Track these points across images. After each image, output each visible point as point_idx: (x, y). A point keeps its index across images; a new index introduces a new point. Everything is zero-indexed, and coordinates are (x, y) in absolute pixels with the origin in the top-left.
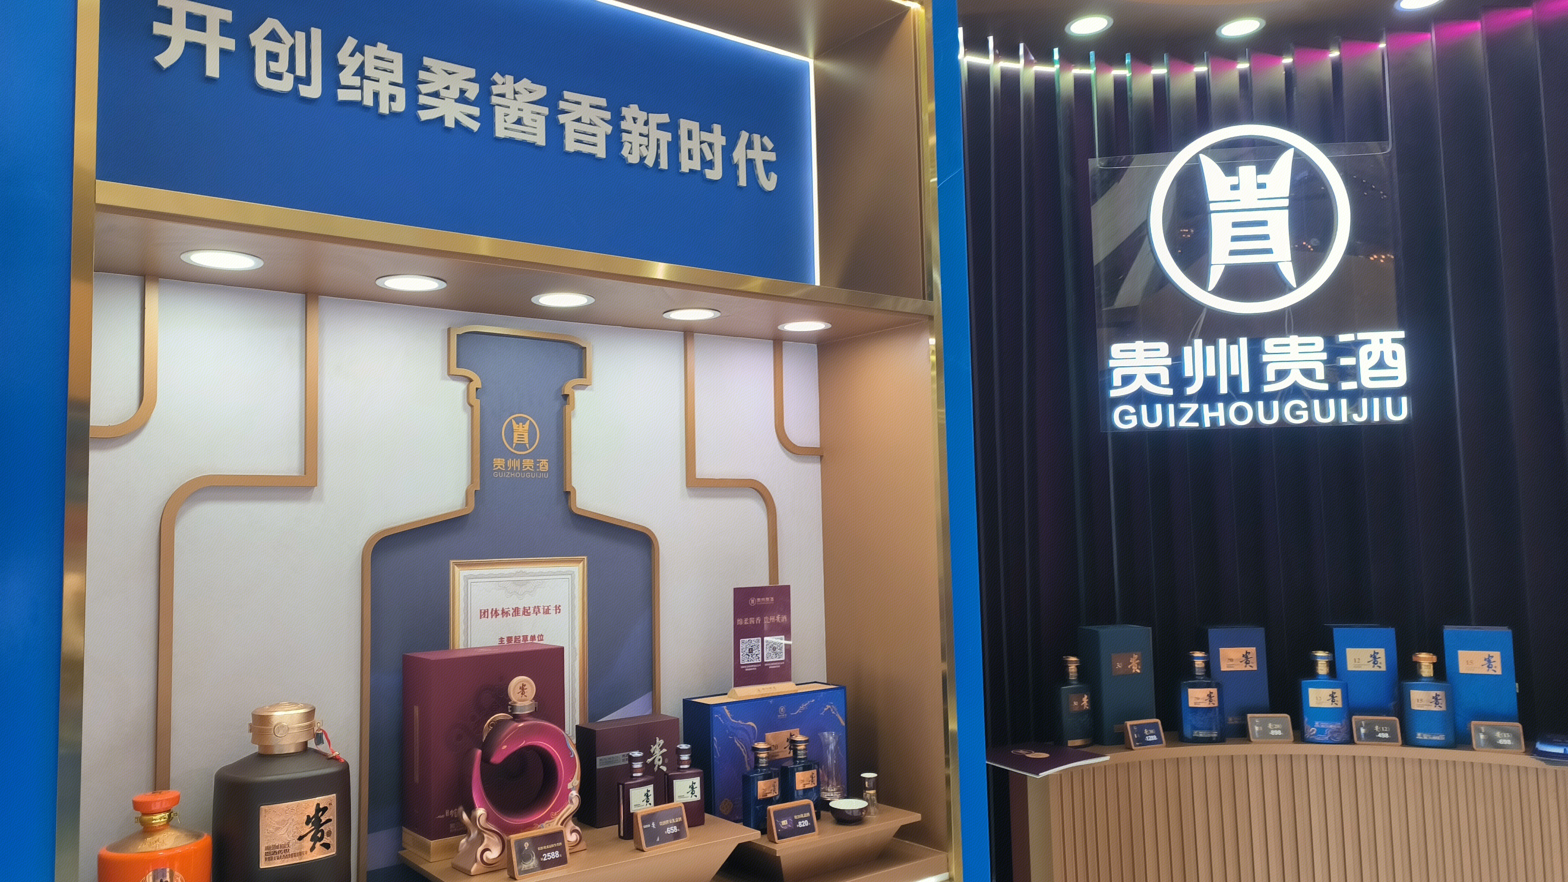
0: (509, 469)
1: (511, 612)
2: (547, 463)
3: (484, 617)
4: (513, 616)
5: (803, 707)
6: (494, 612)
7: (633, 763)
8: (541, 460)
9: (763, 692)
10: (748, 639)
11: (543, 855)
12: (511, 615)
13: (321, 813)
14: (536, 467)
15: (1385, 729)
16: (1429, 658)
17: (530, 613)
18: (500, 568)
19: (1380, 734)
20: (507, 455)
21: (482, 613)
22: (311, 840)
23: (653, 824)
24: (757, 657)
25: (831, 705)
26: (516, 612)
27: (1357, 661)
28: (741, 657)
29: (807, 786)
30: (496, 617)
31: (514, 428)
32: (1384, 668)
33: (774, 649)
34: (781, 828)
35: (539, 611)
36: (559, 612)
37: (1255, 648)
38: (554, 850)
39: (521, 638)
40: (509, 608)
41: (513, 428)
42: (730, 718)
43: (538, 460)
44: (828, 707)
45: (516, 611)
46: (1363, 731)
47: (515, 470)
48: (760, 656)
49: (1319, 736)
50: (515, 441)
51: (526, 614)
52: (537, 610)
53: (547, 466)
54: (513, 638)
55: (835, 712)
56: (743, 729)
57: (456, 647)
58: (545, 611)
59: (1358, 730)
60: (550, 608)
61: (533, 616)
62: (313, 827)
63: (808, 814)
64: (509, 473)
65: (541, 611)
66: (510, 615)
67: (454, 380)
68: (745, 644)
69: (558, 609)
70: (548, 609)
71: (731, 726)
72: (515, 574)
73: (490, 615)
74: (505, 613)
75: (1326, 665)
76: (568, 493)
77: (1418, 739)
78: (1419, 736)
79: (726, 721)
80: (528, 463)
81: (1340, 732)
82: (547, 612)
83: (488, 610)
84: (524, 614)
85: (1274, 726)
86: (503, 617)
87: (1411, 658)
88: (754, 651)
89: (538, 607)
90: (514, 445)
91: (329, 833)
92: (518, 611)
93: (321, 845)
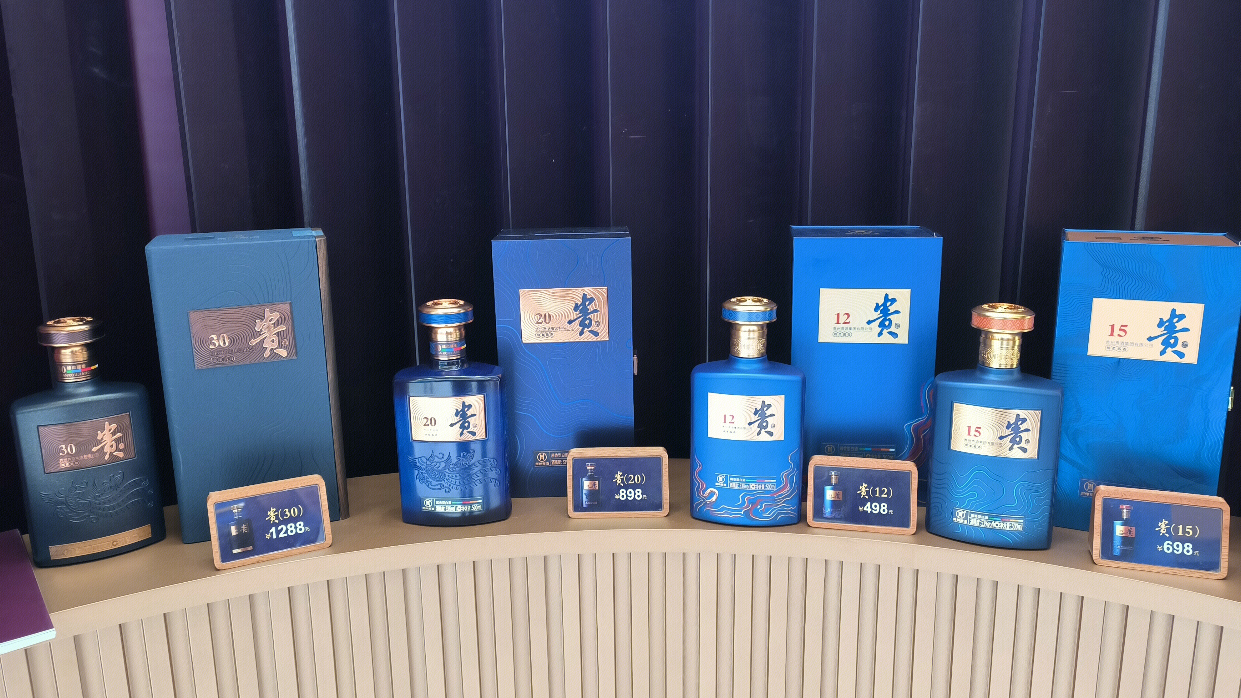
15: (881, 492)
16: (1013, 321)
19: (869, 504)
27: (843, 318)
32: (903, 338)
37: (605, 289)
46: (829, 494)
49: (724, 509)
59: (819, 495)
75: (756, 334)
77: (957, 524)
78: (959, 516)
81: (774, 500)
85: (628, 479)
87: (969, 318)
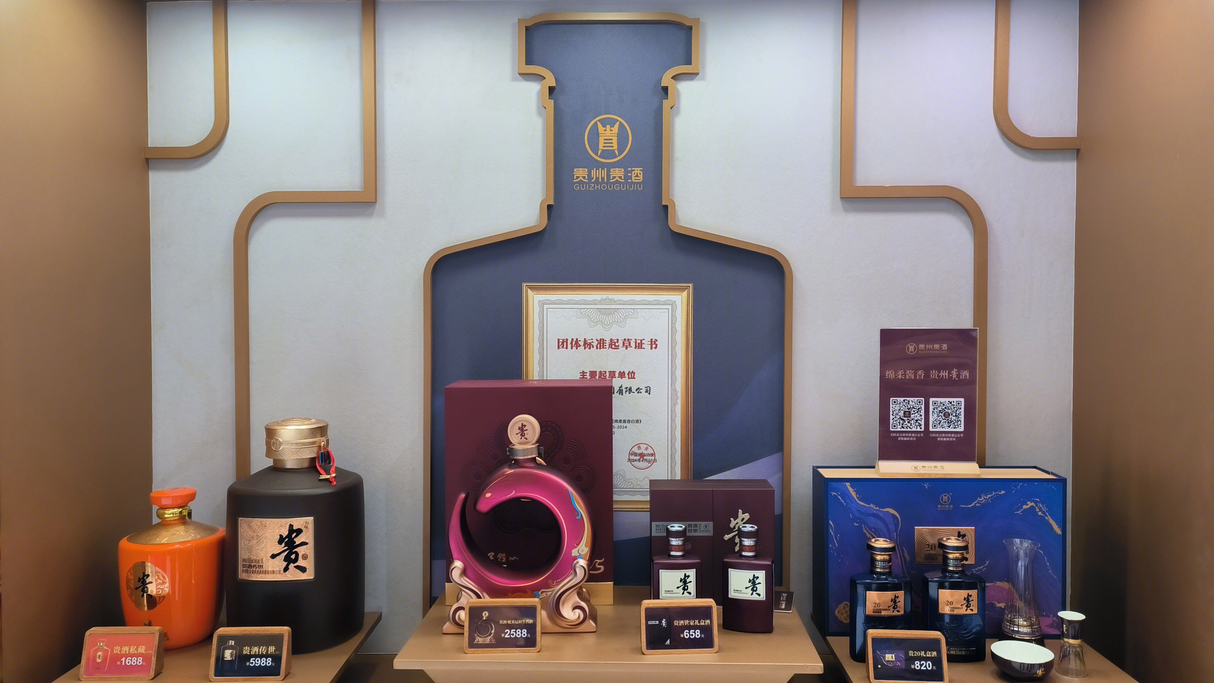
0: (593, 181)
1: (595, 343)
2: (641, 172)
3: (563, 347)
4: (597, 348)
5: (982, 499)
6: (574, 343)
7: (670, 539)
8: (633, 169)
9: (922, 471)
10: (902, 399)
11: (506, 631)
12: (595, 347)
13: (294, 534)
14: (627, 177)
17: (618, 346)
18: (580, 293)
20: (591, 164)
21: (560, 343)
22: (285, 560)
23: (664, 622)
24: (917, 424)
25: (1036, 502)
26: (602, 345)
28: (891, 421)
29: (956, 612)
30: (577, 349)
31: (600, 133)
33: (947, 415)
34: (883, 665)
35: (630, 345)
36: (656, 348)
38: (521, 626)
39: (608, 374)
40: (592, 339)
41: (598, 132)
42: (856, 498)
43: (629, 169)
44: (1030, 504)
45: (601, 343)
47: (600, 181)
48: (923, 423)
50: (601, 147)
51: (613, 346)
52: (627, 343)
53: (641, 176)
54: (598, 373)
55: (1043, 512)
56: (875, 516)
57: (530, 378)
58: (637, 345)
60: (643, 342)
61: (622, 349)
62: (286, 548)
63: (934, 654)
64: (593, 185)
65: (633, 344)
66: (593, 347)
67: (526, 80)
68: (897, 405)
69: (654, 343)
70: (641, 343)
71: (857, 510)
72: (601, 301)
73: (569, 346)
74: (588, 345)
76: (666, 207)
79: (849, 502)
80: (617, 173)
82: (639, 345)
83: (567, 340)
84: (610, 346)
86: (585, 349)
88: (912, 416)
89: (628, 340)
90: (600, 152)
91: (305, 557)
92: (603, 343)
93: (295, 567)
